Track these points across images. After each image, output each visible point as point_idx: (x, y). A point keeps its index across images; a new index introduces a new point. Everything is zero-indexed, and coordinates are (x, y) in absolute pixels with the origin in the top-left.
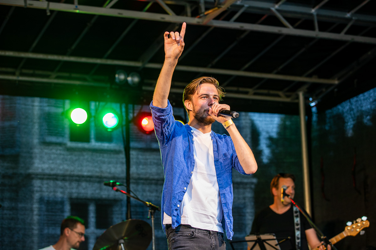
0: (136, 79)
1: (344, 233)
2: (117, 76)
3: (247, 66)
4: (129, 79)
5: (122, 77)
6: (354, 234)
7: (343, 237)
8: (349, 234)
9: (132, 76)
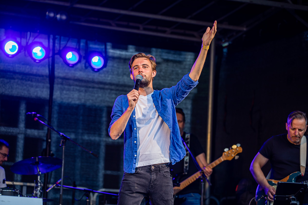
0: (64, 17)
1: (221, 158)
2: (47, 13)
3: (164, 11)
4: (58, 16)
5: (52, 15)
6: (230, 159)
7: (221, 161)
8: (225, 159)
9: (61, 14)
